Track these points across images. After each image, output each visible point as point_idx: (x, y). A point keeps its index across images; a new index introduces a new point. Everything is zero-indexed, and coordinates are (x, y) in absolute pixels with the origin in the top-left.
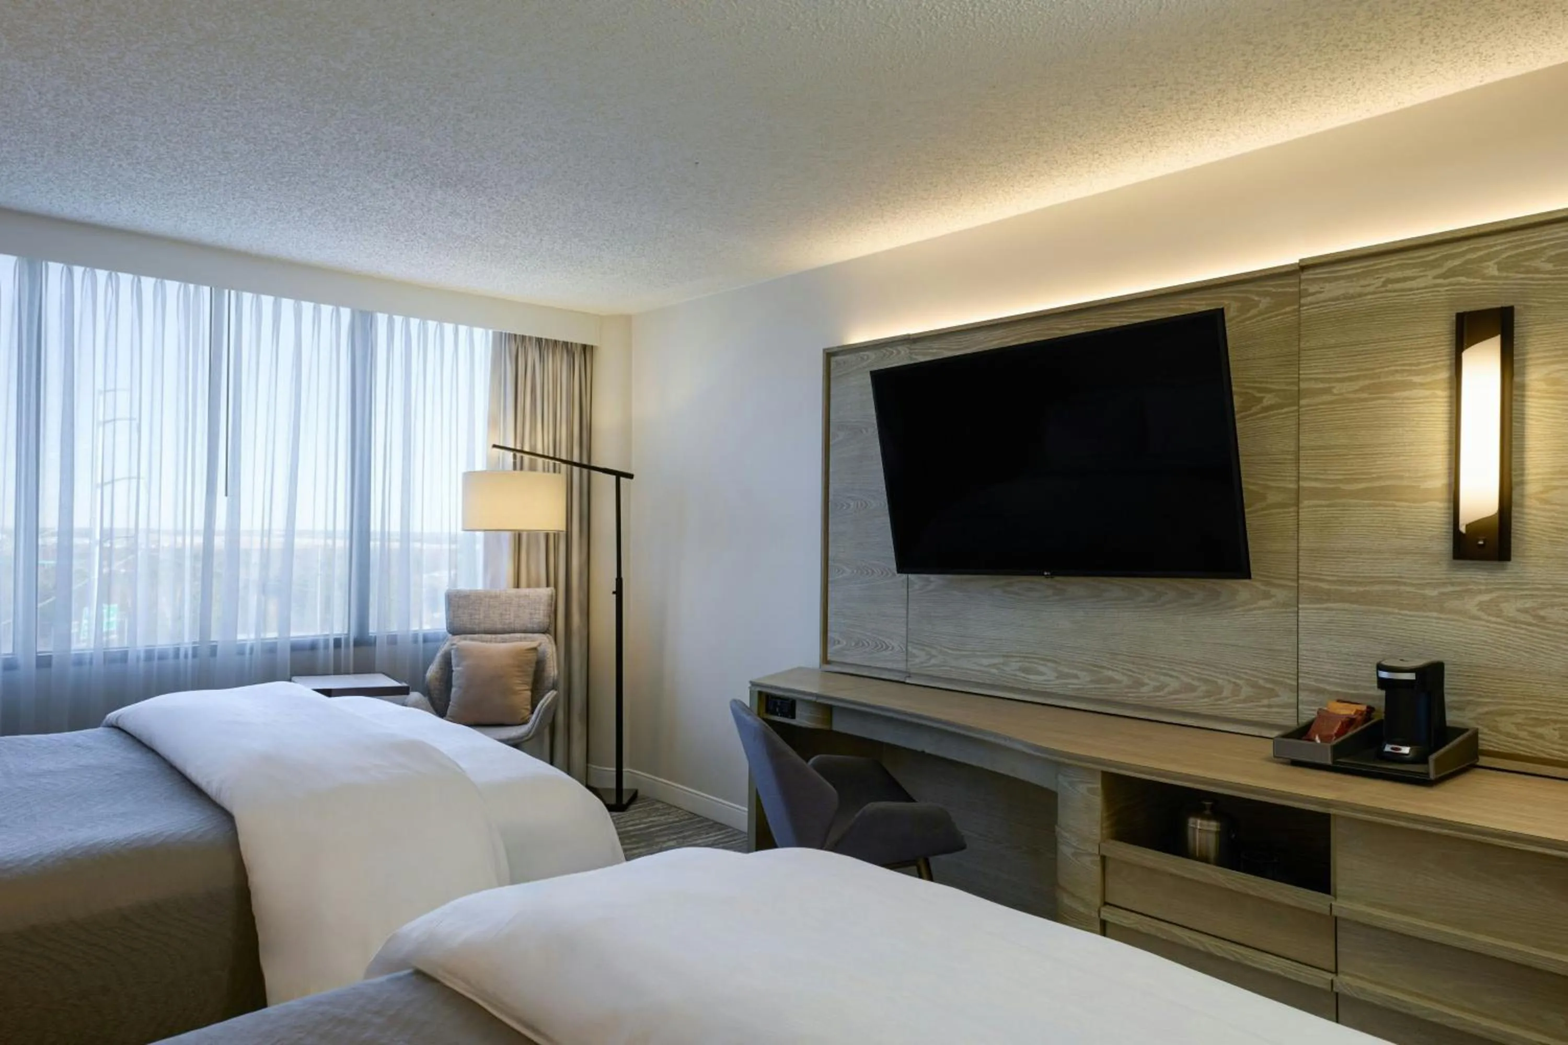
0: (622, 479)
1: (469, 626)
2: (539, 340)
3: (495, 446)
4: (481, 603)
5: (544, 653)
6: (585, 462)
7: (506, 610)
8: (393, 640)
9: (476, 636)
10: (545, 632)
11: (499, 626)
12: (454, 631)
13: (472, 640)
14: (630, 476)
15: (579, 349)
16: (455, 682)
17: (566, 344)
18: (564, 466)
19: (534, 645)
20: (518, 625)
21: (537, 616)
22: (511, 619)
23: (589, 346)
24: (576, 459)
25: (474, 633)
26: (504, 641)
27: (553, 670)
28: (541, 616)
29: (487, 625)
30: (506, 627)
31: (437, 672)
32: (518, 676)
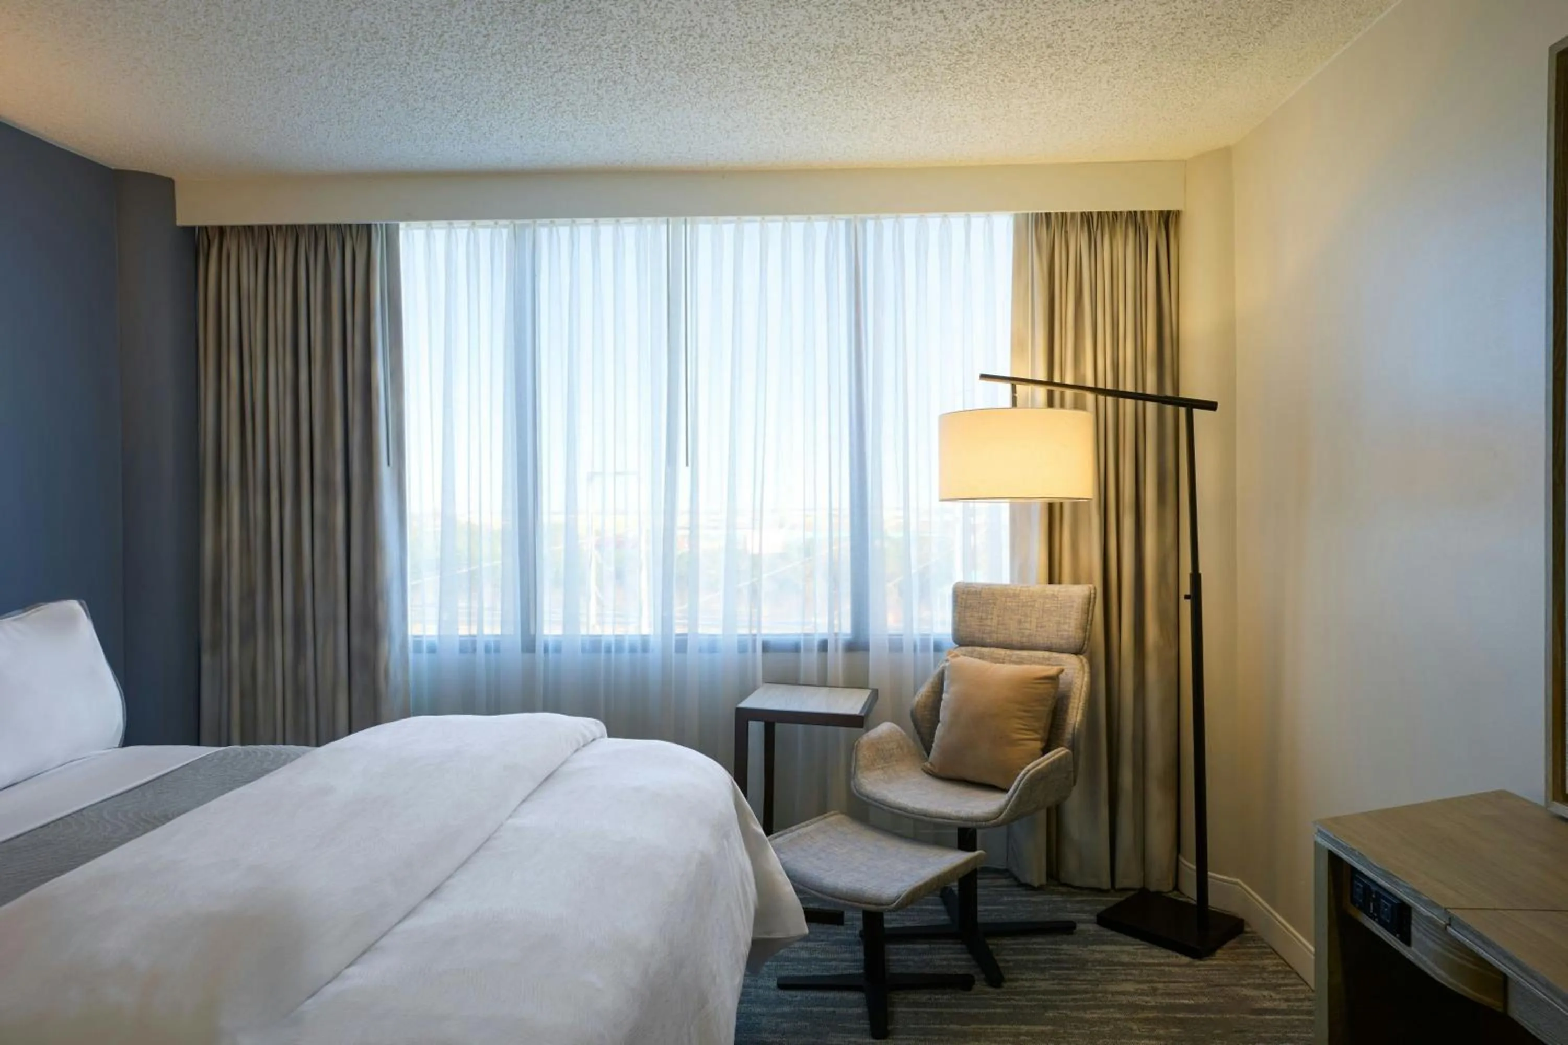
0: (1196, 411)
1: (978, 635)
2: (1087, 218)
3: (983, 376)
4: (994, 604)
5: (1070, 685)
6: (1169, 392)
7: (1026, 616)
8: (896, 646)
9: (985, 650)
10: (1077, 652)
11: (1016, 638)
12: (963, 640)
13: (982, 657)
14: (1211, 406)
15: (1156, 218)
16: (944, 715)
17: (1133, 215)
18: (1090, 397)
19: (1052, 671)
20: (1040, 640)
21: (1066, 627)
22: (1031, 629)
23: (1174, 211)
24: (1151, 390)
25: (983, 645)
26: (1021, 662)
27: (1075, 715)
28: (1070, 628)
29: (1001, 637)
30: (1025, 640)
31: (928, 697)
32: (1020, 718)
